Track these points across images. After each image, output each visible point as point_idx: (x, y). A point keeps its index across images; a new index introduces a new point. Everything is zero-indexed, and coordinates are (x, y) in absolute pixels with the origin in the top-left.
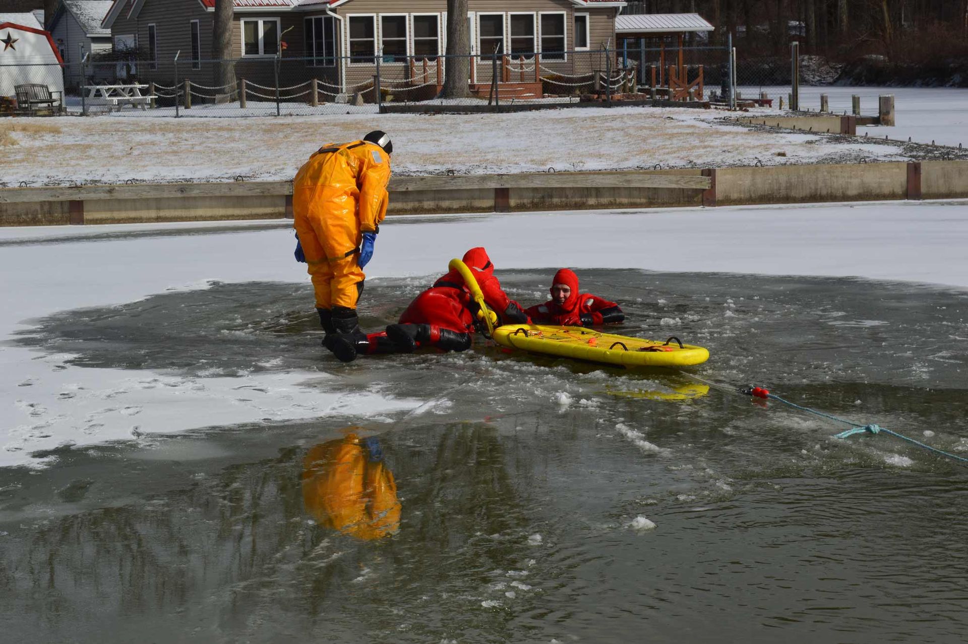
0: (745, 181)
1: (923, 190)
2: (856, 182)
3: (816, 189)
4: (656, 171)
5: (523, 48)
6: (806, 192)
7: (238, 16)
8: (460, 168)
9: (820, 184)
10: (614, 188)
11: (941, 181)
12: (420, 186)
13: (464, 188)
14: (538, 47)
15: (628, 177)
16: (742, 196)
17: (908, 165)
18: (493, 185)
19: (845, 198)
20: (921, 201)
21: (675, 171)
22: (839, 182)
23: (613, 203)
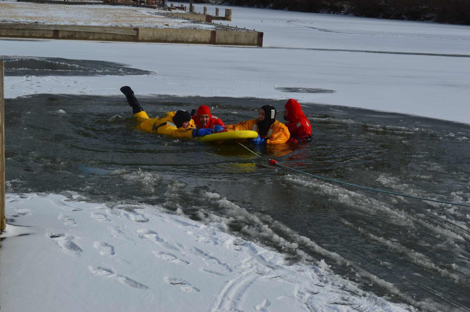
0: (150, 34)
1: (217, 41)
2: (192, 36)
3: (177, 38)
4: (116, 27)
6: (172, 39)
8: (41, 21)
9: (178, 37)
10: (100, 33)
11: (223, 39)
12: (24, 27)
13: (41, 29)
15: (105, 29)
16: (149, 39)
17: (212, 31)
18: (53, 29)
19: (187, 42)
20: (214, 45)
21: (123, 28)
22: (185, 36)
23: (99, 39)
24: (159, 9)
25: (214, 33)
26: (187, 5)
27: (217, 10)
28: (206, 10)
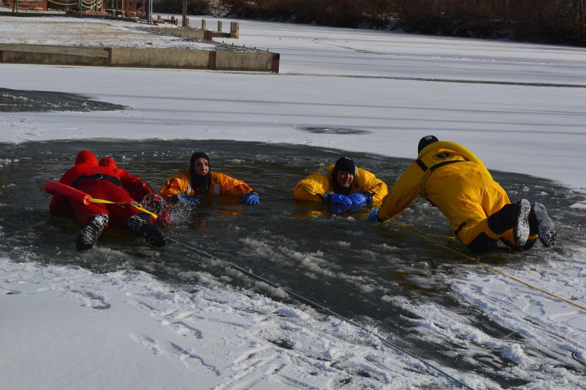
0: (128, 55)
1: (217, 65)
2: (183, 59)
3: (163, 62)
4: (81, 47)
6: (158, 63)
9: (165, 59)
10: (58, 54)
11: (226, 62)
15: (66, 49)
16: (125, 62)
17: (210, 52)
19: (178, 67)
20: (214, 71)
21: (91, 48)
22: (174, 59)
23: (58, 62)
24: (141, 22)
25: (213, 54)
26: (179, 18)
27: (220, 24)
28: (205, 24)
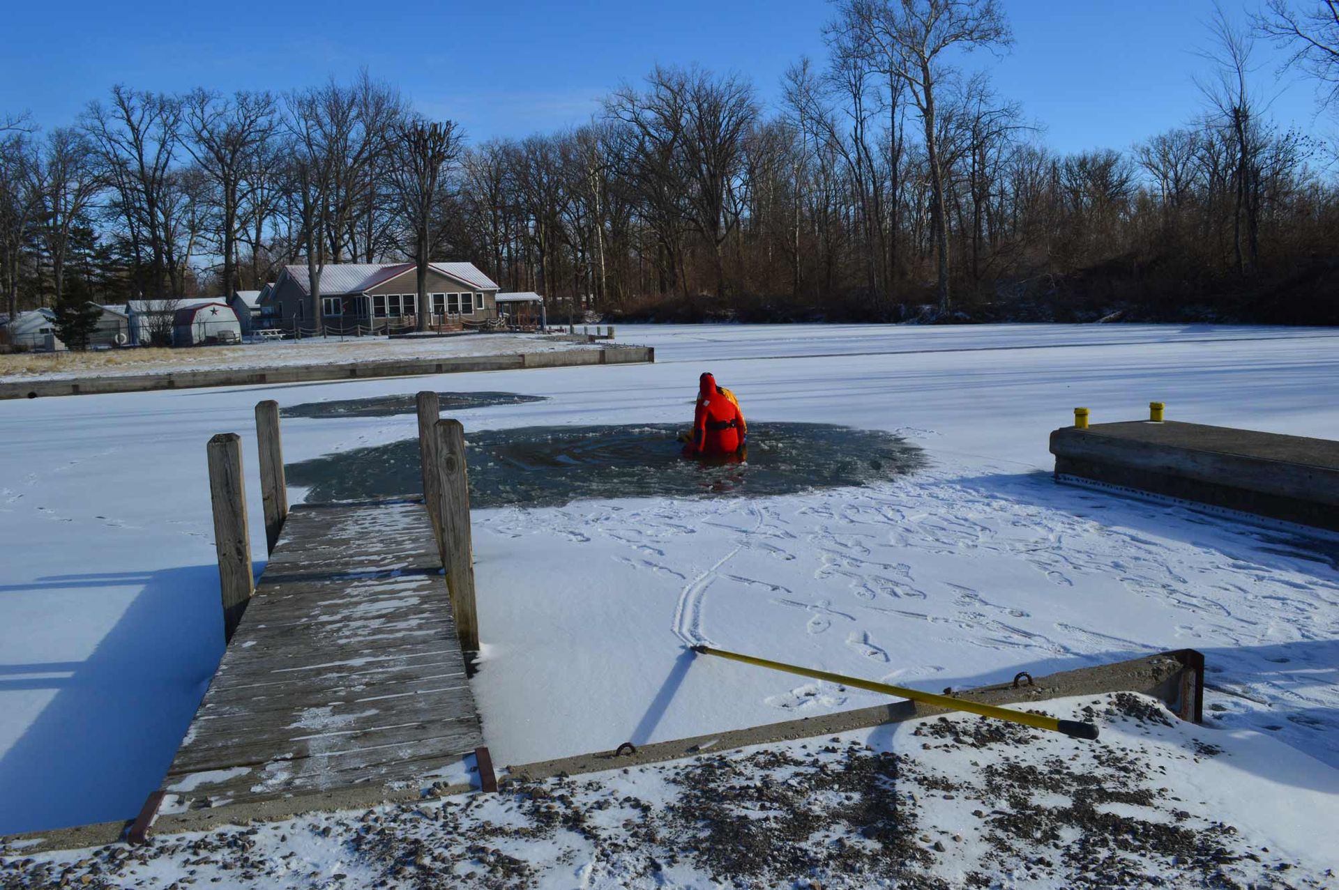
0: (537, 359)
1: (608, 360)
2: (580, 358)
3: (565, 361)
4: (502, 356)
5: (453, 309)
6: (560, 362)
7: (322, 297)
8: (422, 357)
9: (568, 359)
10: (484, 363)
11: (614, 357)
12: (406, 364)
13: (423, 364)
14: (460, 308)
15: (489, 359)
16: (536, 365)
17: (599, 351)
18: (435, 363)
19: (576, 364)
20: (604, 365)
21: (509, 356)
22: (574, 359)
23: (485, 369)
24: (539, 333)
25: (602, 353)
26: (568, 327)
27: (599, 329)
28: (587, 330)
